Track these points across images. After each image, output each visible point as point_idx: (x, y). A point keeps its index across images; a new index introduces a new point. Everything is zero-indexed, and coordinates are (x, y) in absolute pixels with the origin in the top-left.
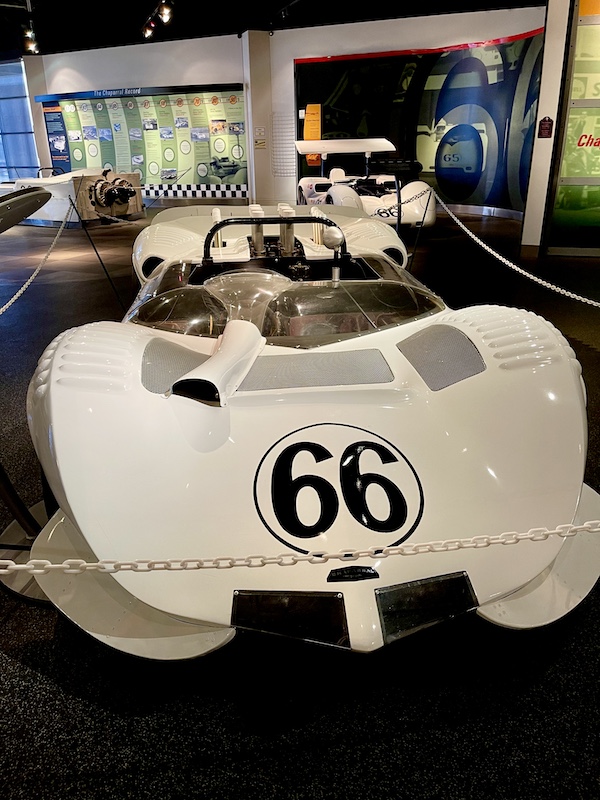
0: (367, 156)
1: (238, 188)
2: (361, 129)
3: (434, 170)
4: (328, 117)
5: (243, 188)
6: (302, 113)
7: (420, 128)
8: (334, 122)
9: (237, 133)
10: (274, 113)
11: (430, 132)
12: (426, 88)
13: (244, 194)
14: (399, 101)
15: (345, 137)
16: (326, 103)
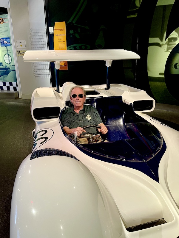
0: (108, 65)
1: (11, 84)
2: (98, 42)
3: (163, 76)
4: (71, 32)
5: (14, 84)
6: (51, 29)
7: (152, 40)
8: (77, 36)
9: (6, 45)
10: (31, 30)
11: (161, 43)
12: (157, 5)
13: (15, 89)
14: (132, 16)
15: (86, 48)
16: (70, 21)
